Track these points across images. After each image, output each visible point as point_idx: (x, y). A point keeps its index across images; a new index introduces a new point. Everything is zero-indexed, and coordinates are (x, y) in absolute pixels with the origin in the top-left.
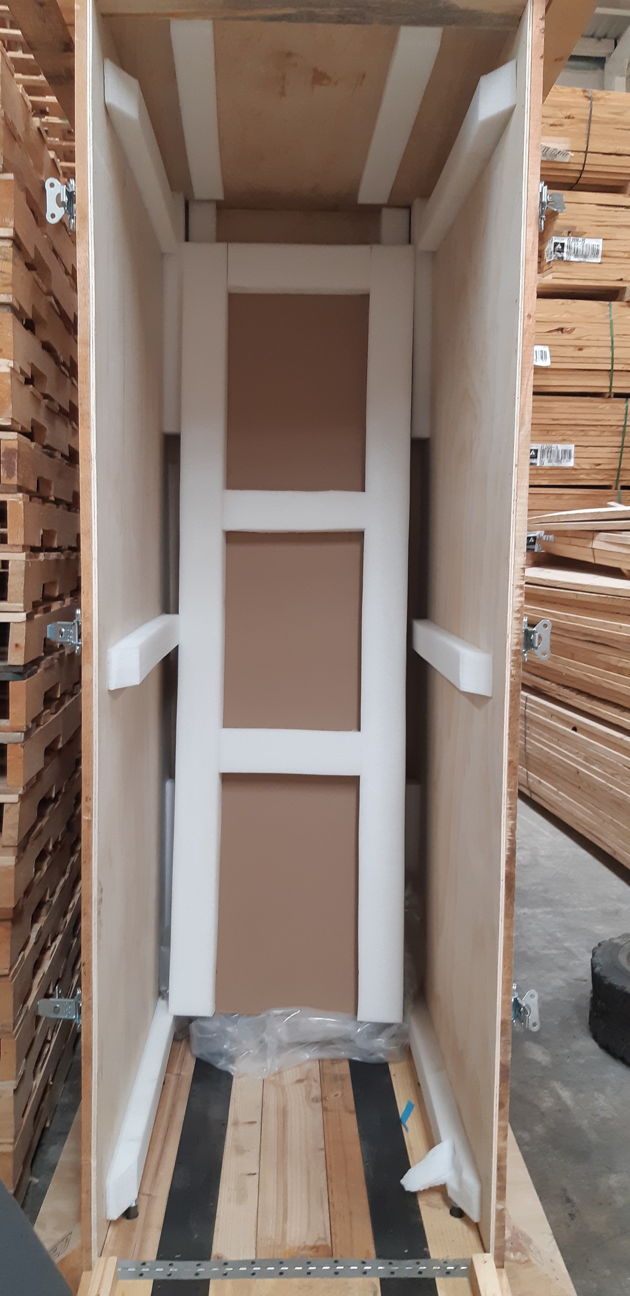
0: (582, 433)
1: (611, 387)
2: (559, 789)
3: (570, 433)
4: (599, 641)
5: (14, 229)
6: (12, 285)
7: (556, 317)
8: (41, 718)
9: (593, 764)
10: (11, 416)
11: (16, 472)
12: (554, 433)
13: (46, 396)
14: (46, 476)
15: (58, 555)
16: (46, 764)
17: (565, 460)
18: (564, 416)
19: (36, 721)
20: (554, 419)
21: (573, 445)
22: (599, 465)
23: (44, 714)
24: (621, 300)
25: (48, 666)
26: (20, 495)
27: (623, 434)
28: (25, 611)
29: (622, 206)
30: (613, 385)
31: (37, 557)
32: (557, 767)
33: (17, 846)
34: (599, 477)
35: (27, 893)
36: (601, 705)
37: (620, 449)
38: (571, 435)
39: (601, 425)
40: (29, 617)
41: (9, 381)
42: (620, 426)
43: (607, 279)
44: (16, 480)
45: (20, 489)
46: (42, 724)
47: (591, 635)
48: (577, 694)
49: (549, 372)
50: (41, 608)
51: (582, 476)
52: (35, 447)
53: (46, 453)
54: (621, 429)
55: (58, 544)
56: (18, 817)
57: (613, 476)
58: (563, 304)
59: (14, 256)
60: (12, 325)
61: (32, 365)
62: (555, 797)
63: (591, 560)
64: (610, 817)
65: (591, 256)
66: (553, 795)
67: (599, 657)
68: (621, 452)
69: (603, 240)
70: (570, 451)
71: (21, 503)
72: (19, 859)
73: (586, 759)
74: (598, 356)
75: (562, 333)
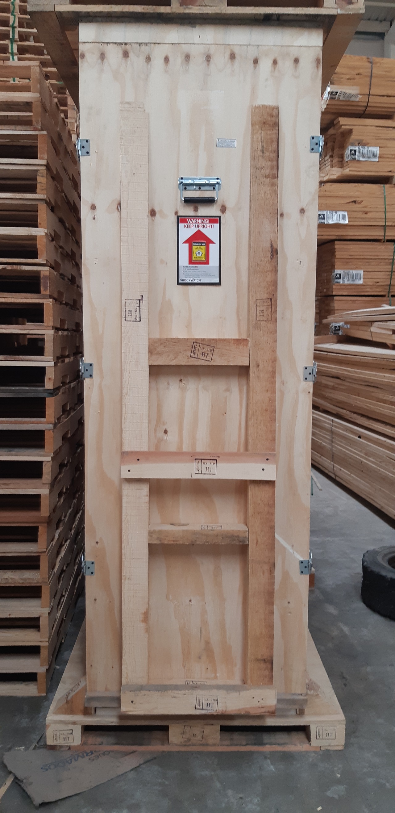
0: (367, 264)
1: (385, 236)
2: (351, 473)
3: (360, 263)
4: (373, 385)
5: (47, 160)
6: (46, 189)
7: (352, 194)
8: (61, 419)
9: (370, 457)
10: (46, 258)
11: (48, 288)
12: (351, 264)
13: (61, 247)
14: (62, 290)
15: (67, 333)
16: (63, 445)
17: (358, 280)
18: (357, 253)
19: (59, 419)
20: (350, 256)
21: (362, 271)
22: (378, 282)
23: (62, 417)
24: (391, 184)
25: (63, 392)
26: (51, 300)
27: (392, 264)
28: (53, 361)
29: (391, 127)
30: (386, 234)
31: (58, 333)
32: (350, 460)
33: (50, 484)
34: (378, 290)
35: (54, 511)
36: (374, 422)
37: (391, 273)
38: (361, 265)
39: (379, 259)
40: (56, 364)
41: (45, 240)
42: (391, 259)
43: (382, 171)
44: (49, 292)
45: (50, 297)
46: (61, 422)
47: (368, 382)
48: (361, 417)
49: (347, 227)
50: (60, 360)
51: (368, 290)
52: (56, 274)
53: (61, 278)
54: (391, 261)
55: (67, 327)
56: (51, 468)
57: (386, 289)
58: (356, 186)
59: (47, 174)
60: (46, 211)
61: (55, 231)
62: (349, 478)
63: (370, 339)
64: (380, 487)
65: (372, 158)
66: (347, 476)
67: (373, 394)
68: (391, 275)
69: (380, 147)
70: (360, 275)
71: (51, 304)
72: (51, 491)
73: (366, 454)
74: (377, 217)
75: (355, 203)
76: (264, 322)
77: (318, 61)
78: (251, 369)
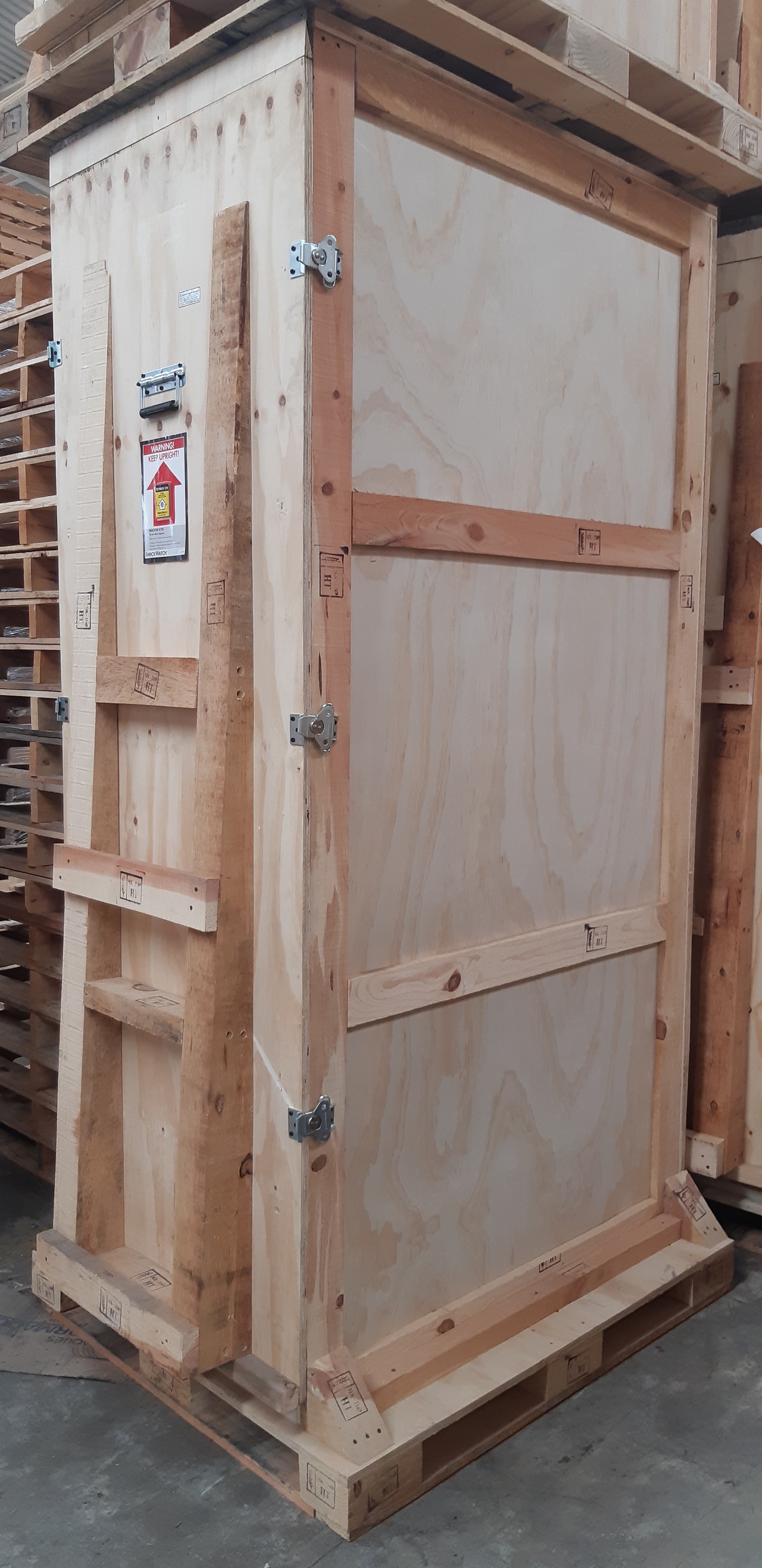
76: (215, 626)
77: (298, 88)
78: (200, 716)
